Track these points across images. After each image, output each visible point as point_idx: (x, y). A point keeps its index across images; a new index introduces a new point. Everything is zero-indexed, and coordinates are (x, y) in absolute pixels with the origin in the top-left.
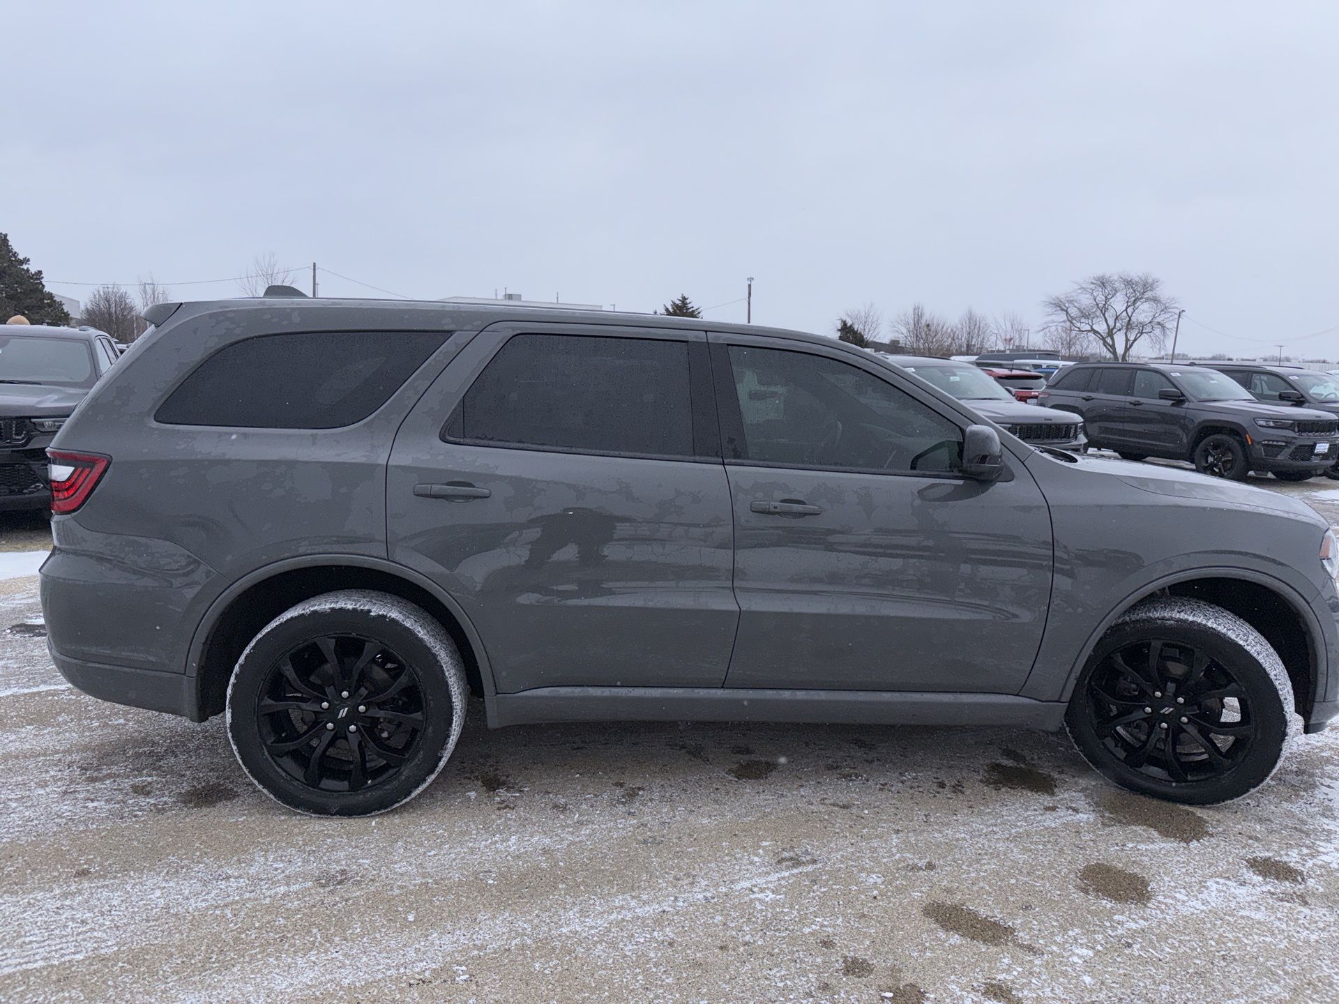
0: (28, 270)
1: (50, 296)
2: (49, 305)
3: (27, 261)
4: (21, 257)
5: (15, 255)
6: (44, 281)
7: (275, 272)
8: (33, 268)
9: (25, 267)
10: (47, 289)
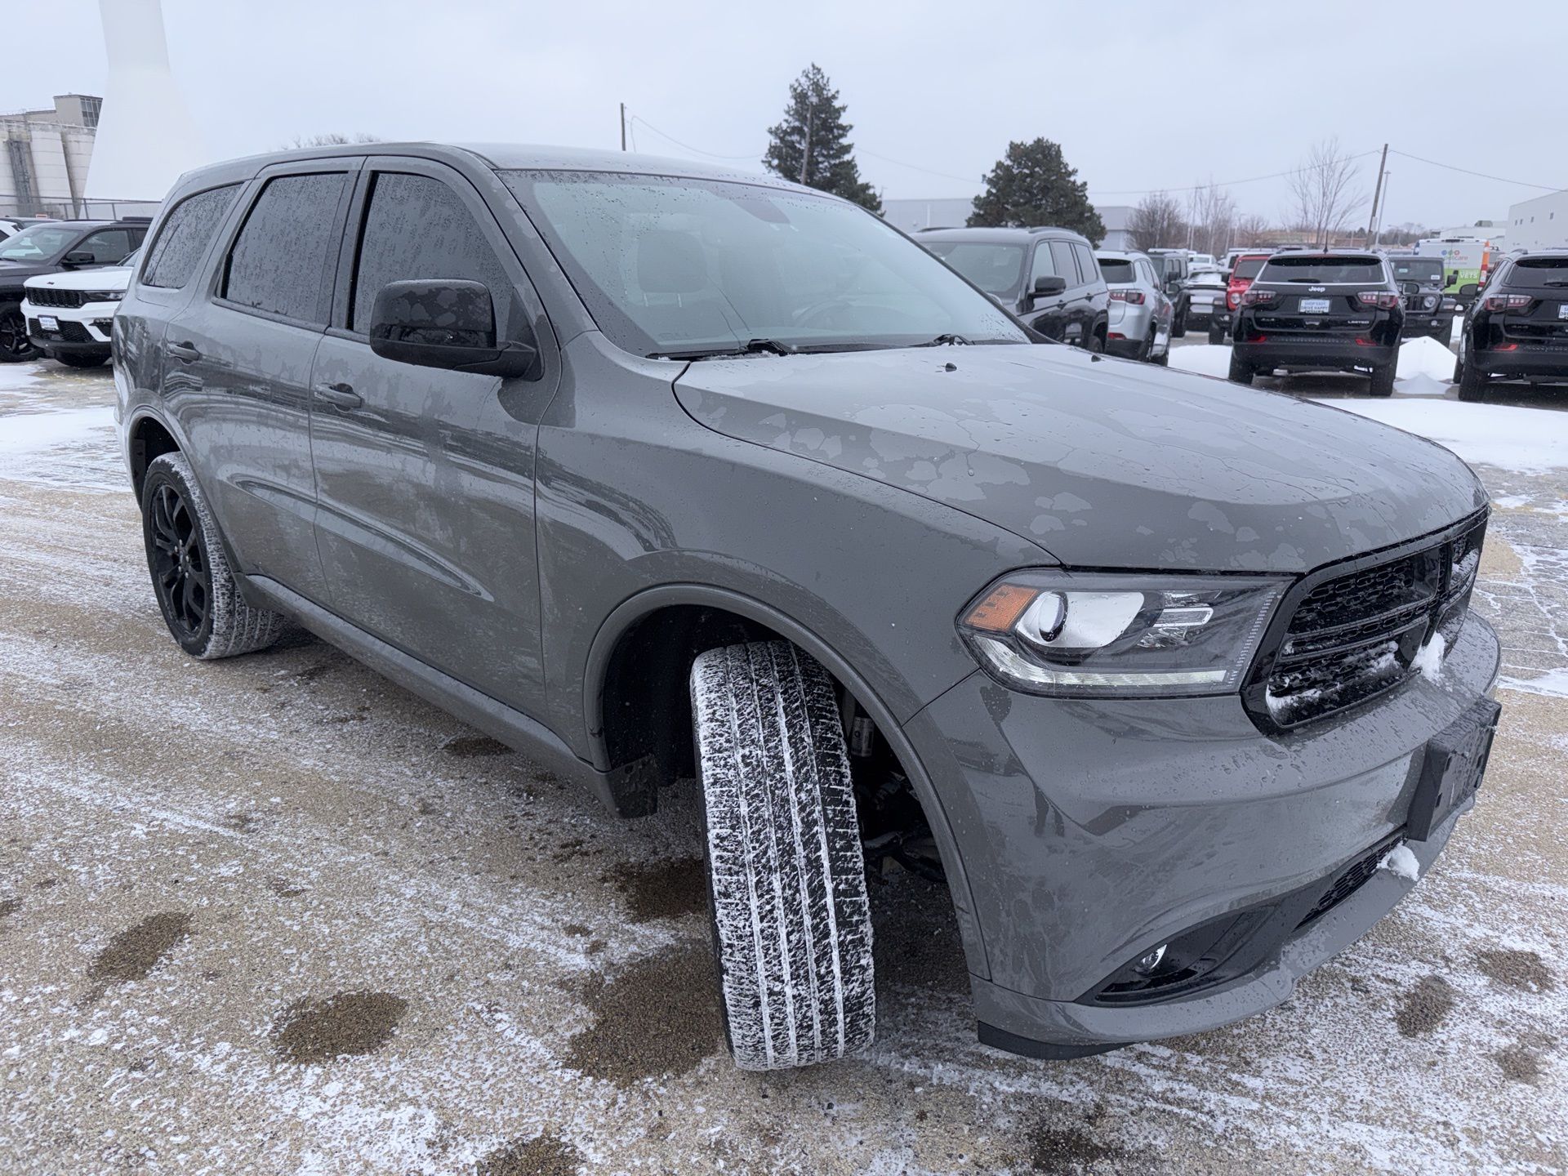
0: (1074, 182)
1: (1091, 209)
2: (1089, 218)
3: (1075, 172)
4: (1070, 169)
5: (1066, 166)
6: (1087, 193)
7: (1335, 160)
8: (1078, 179)
9: (1072, 179)
10: (1090, 202)
